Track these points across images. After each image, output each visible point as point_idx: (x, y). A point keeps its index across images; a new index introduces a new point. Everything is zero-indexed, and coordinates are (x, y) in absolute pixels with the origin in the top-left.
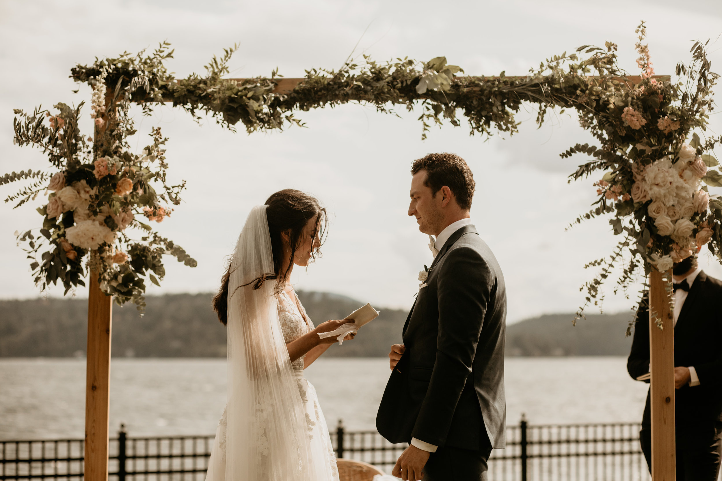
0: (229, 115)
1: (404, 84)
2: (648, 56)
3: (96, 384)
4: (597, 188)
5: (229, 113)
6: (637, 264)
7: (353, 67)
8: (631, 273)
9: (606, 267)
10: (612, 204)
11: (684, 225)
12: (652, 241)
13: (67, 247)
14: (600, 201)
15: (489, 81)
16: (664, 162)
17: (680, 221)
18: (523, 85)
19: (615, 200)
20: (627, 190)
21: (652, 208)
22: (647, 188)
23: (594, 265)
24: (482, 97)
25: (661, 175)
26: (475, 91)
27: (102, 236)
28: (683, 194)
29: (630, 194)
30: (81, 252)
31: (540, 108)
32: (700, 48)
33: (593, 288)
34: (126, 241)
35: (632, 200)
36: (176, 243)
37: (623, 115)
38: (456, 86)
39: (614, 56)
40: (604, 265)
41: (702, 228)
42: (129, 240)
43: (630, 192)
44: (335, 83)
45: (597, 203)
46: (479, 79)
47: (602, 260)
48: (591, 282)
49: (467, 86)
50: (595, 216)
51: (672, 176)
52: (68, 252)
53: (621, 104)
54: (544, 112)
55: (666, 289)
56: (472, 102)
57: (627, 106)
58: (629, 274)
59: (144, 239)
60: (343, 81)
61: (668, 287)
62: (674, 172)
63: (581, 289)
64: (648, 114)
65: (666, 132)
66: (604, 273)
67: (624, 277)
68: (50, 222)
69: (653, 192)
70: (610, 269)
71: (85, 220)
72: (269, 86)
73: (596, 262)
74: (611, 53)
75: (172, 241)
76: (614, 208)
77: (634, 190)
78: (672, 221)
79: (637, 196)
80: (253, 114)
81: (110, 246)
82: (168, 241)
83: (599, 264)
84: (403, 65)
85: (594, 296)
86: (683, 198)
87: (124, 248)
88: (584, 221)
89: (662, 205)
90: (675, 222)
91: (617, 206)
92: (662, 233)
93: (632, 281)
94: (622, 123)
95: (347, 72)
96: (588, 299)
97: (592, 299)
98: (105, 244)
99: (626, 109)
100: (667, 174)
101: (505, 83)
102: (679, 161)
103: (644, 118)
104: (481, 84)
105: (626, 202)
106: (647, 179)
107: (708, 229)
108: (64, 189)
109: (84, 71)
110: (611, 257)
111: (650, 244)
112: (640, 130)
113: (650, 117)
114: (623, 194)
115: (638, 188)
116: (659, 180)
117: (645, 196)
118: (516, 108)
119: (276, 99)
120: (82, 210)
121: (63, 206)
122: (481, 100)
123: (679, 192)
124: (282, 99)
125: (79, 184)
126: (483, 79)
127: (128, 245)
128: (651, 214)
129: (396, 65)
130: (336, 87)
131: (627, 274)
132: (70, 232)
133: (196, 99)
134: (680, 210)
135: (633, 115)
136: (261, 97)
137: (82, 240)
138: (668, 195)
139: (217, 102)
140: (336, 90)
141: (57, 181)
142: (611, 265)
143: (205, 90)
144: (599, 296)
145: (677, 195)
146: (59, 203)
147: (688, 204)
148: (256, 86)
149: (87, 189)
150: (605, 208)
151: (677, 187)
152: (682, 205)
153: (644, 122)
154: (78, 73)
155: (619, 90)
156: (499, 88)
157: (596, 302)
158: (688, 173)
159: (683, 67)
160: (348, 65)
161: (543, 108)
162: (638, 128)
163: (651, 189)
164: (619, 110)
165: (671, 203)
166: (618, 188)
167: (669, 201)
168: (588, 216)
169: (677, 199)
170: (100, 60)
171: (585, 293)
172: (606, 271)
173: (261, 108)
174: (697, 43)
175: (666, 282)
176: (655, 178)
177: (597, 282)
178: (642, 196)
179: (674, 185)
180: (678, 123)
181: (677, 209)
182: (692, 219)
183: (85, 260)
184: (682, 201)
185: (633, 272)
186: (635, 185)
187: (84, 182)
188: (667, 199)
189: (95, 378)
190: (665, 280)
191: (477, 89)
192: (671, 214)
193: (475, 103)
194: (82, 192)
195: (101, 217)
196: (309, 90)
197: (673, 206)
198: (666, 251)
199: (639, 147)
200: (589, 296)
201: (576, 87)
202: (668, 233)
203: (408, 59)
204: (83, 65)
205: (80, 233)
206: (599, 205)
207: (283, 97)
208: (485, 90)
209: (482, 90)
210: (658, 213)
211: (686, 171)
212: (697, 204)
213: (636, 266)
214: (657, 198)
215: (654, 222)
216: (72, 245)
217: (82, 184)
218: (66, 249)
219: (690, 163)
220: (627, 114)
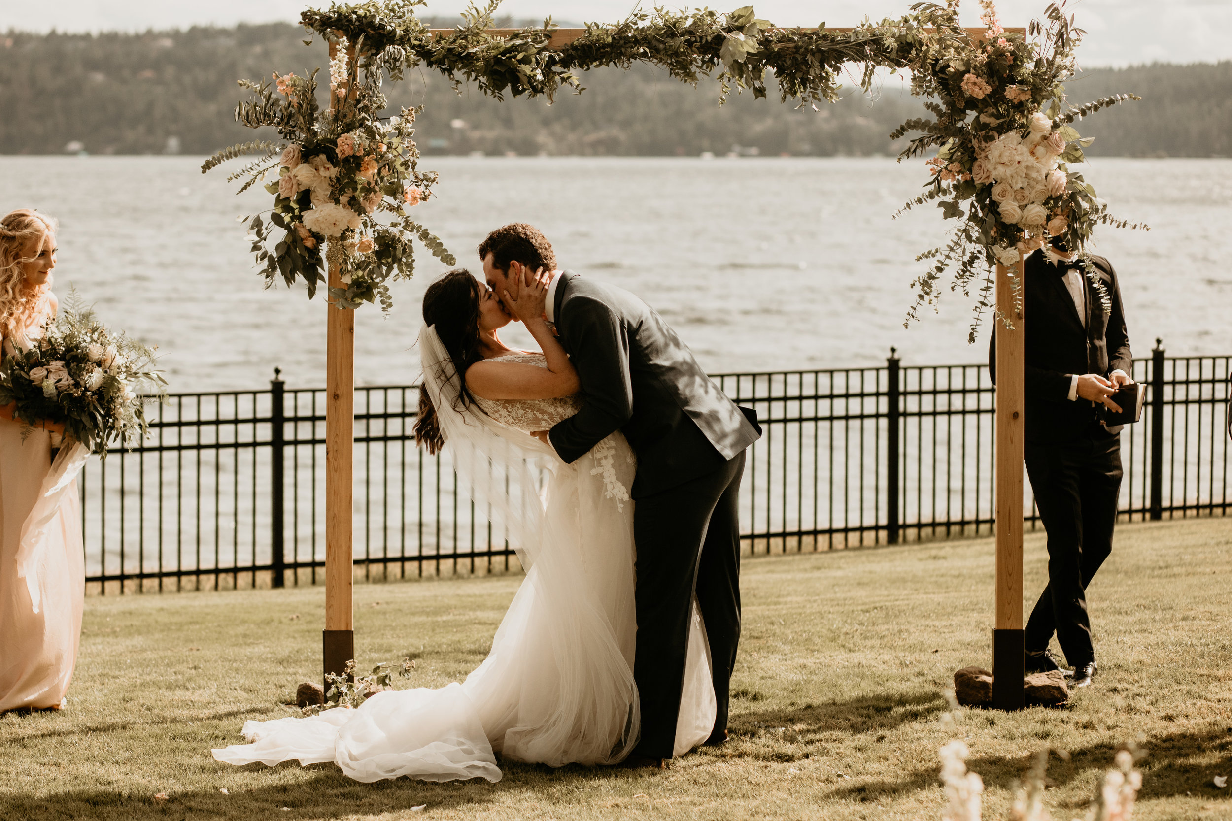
0: (494, 80)
1: (704, 41)
2: (993, 13)
3: (338, 392)
4: (931, 167)
5: (494, 77)
6: (978, 255)
7: (642, 17)
8: (972, 267)
9: (942, 258)
10: (948, 186)
11: (1033, 212)
12: (995, 229)
13: (303, 233)
14: (934, 181)
15: (805, 35)
16: (1013, 136)
17: (1030, 207)
18: (847, 43)
19: (953, 180)
20: (967, 167)
21: (996, 191)
22: (990, 167)
23: (927, 257)
24: (797, 56)
25: (1007, 153)
26: (788, 48)
27: (345, 221)
28: (1034, 175)
29: (971, 173)
30: (319, 238)
31: (867, 67)
32: (1056, 9)
33: (926, 283)
34: (372, 226)
35: (972, 179)
36: (432, 233)
37: (962, 84)
38: (765, 43)
39: (955, 13)
40: (939, 256)
41: (1056, 215)
42: (376, 224)
43: (971, 171)
44: (621, 38)
45: (930, 183)
46: (794, 34)
47: (937, 251)
48: (924, 276)
49: (779, 41)
50: (929, 200)
51: (1021, 154)
52: (305, 239)
53: (962, 69)
54: (872, 72)
55: (1012, 286)
56: (785, 61)
57: (968, 72)
58: (969, 268)
59: (394, 225)
60: (630, 35)
61: (1014, 283)
62: (1024, 149)
63: (913, 285)
64: (995, 79)
65: (1016, 101)
66: (940, 265)
67: (963, 271)
68: (283, 203)
69: (1000, 172)
70: (947, 261)
71: (326, 202)
72: (541, 42)
73: (929, 252)
74: (952, 9)
75: (427, 230)
76: (951, 189)
77: (975, 168)
78: (1019, 207)
79: (979, 176)
80: (525, 80)
81: (353, 231)
82: (423, 228)
83: (933, 255)
84: (702, 16)
85: (927, 293)
86: (1035, 180)
87: (370, 236)
88: (915, 207)
89: (1009, 188)
90: (1023, 208)
91: (955, 187)
92: (1008, 220)
93: (972, 275)
94: (962, 92)
95: (635, 24)
96: (921, 297)
97: (925, 296)
98: (347, 230)
99: (967, 76)
100: (1014, 152)
101: (825, 37)
102: (1031, 135)
103: (989, 85)
104: (796, 39)
105: (966, 182)
106: (990, 157)
107: (1062, 217)
108: (300, 166)
109: (318, 17)
110: (948, 246)
111: (992, 233)
112: (984, 99)
113: (997, 83)
114: (963, 173)
115: (981, 166)
116: (1005, 159)
117: (988, 177)
118: (837, 69)
119: (550, 57)
120: (321, 191)
121: (299, 185)
122: (795, 59)
123: (1029, 172)
124: (557, 58)
125: (318, 159)
126: (798, 32)
127: (374, 231)
128: (996, 197)
129: (694, 16)
130: (622, 42)
131: (966, 267)
132: (307, 216)
133: (455, 58)
134: (1031, 194)
135: (975, 84)
136: (534, 60)
137: (323, 226)
138: (1015, 175)
139: (480, 63)
140: (622, 46)
141: (291, 155)
142: (948, 257)
143: (466, 47)
144: (934, 294)
145: (1027, 176)
146: (294, 182)
147: (1040, 187)
148: (526, 43)
149: (327, 166)
150: (940, 190)
151: (1027, 167)
152: (1033, 188)
153: (989, 89)
154: (311, 18)
155: (959, 54)
156: (817, 46)
157: (931, 301)
158: (1040, 150)
159: (1038, 25)
160: (635, 15)
161: (871, 67)
162: (981, 98)
163: (995, 169)
164: (960, 75)
165: (1019, 185)
166: (955, 166)
167: (1016, 183)
168: (920, 201)
169: (1027, 180)
170: (337, 5)
171: (918, 289)
172: (942, 263)
173: (534, 73)
174: (1053, 5)
175: (1012, 278)
176: (1000, 156)
177: (932, 277)
178: (984, 176)
179: (1023, 164)
180: (1029, 92)
181: (1026, 192)
182: (1046, 203)
183: (324, 248)
184: (1033, 183)
185: (974, 265)
186: (977, 164)
187: (323, 157)
188: (1014, 181)
189: (337, 385)
190: (1010, 275)
191: (791, 45)
192: (1018, 198)
193: (789, 62)
194: (322, 169)
195: (344, 199)
196: (589, 47)
197: (1022, 188)
198: (1013, 242)
199: (984, 119)
200: (922, 293)
201: (910, 46)
202: (1014, 222)
203: (709, 10)
204: (316, 10)
205: (320, 219)
206: (932, 187)
207: (559, 55)
208: (801, 47)
209: (797, 48)
210: (1003, 197)
211: (1038, 147)
212: (1050, 187)
213: (978, 258)
214: (1002, 179)
215: (998, 207)
216: (310, 230)
217: (321, 159)
218: (302, 236)
219: (1045, 138)
220: (967, 83)
